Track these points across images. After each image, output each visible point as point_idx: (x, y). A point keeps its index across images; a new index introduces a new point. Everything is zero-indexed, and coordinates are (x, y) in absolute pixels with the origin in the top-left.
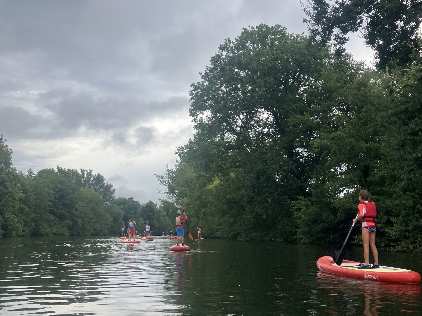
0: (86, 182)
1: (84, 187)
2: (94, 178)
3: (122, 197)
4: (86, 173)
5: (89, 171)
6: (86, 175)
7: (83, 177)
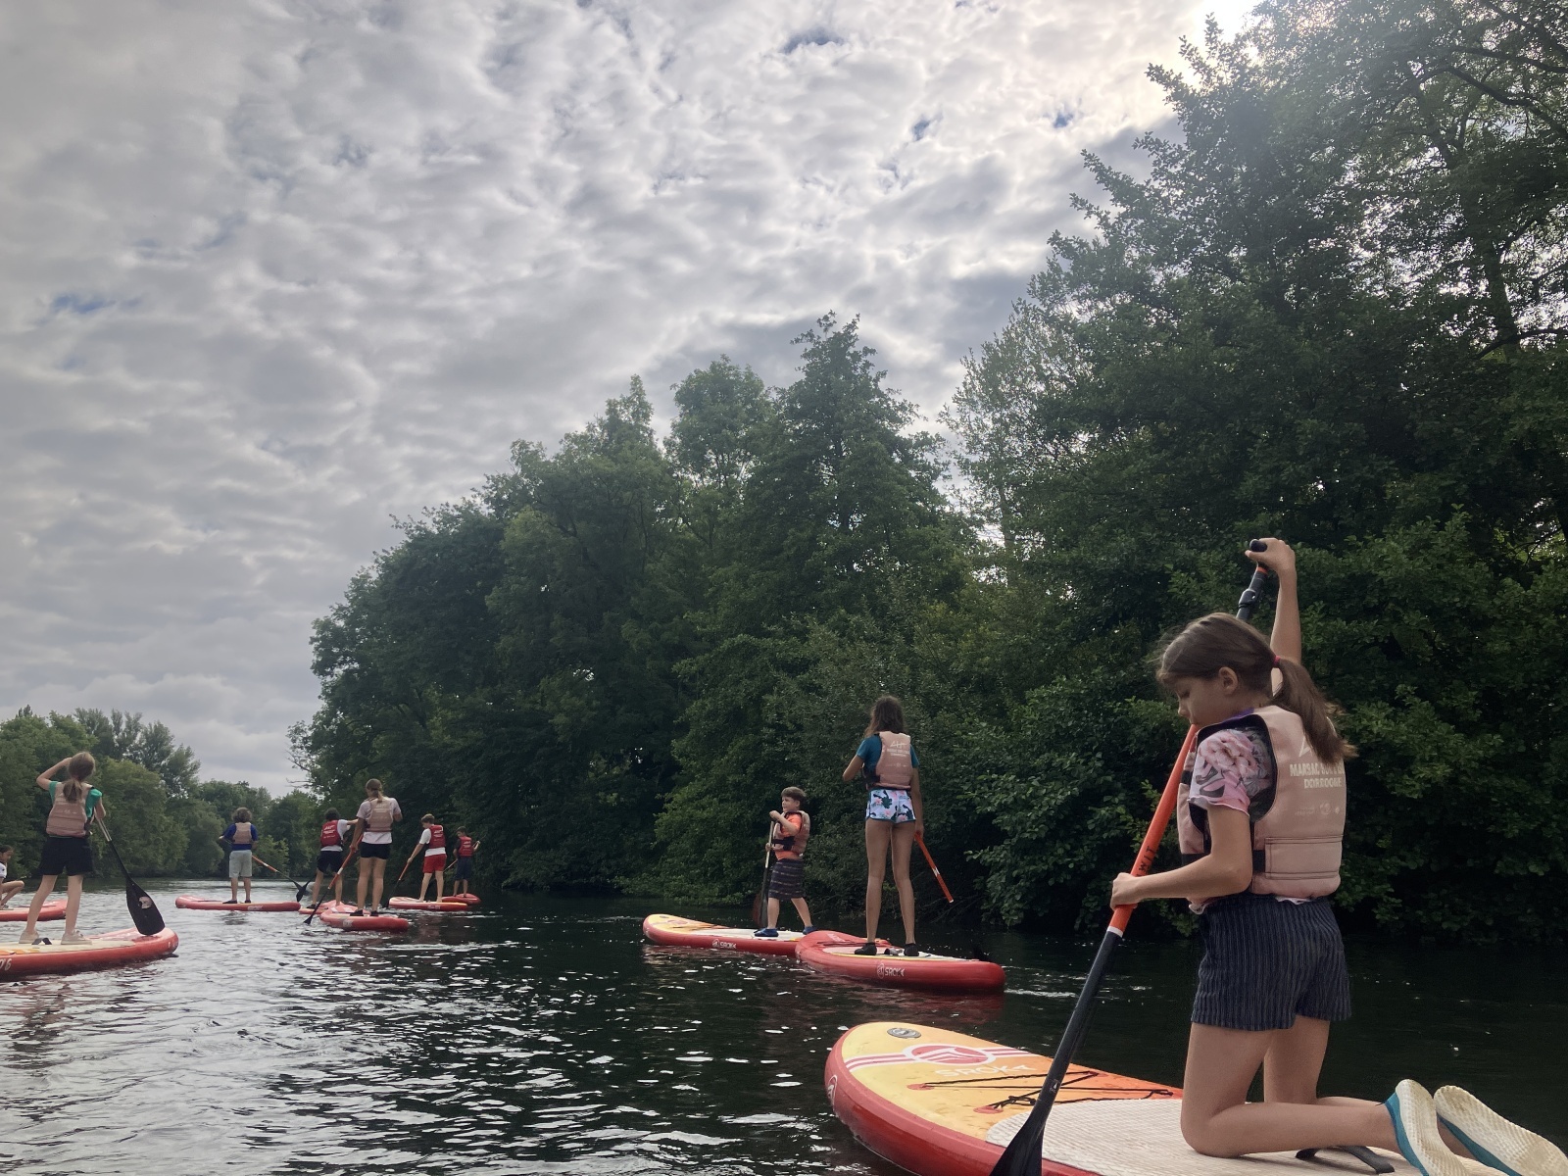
0: (124, 744)
1: (117, 756)
2: (145, 734)
3: (218, 780)
4: (124, 719)
5: (132, 716)
6: (123, 727)
7: (117, 730)
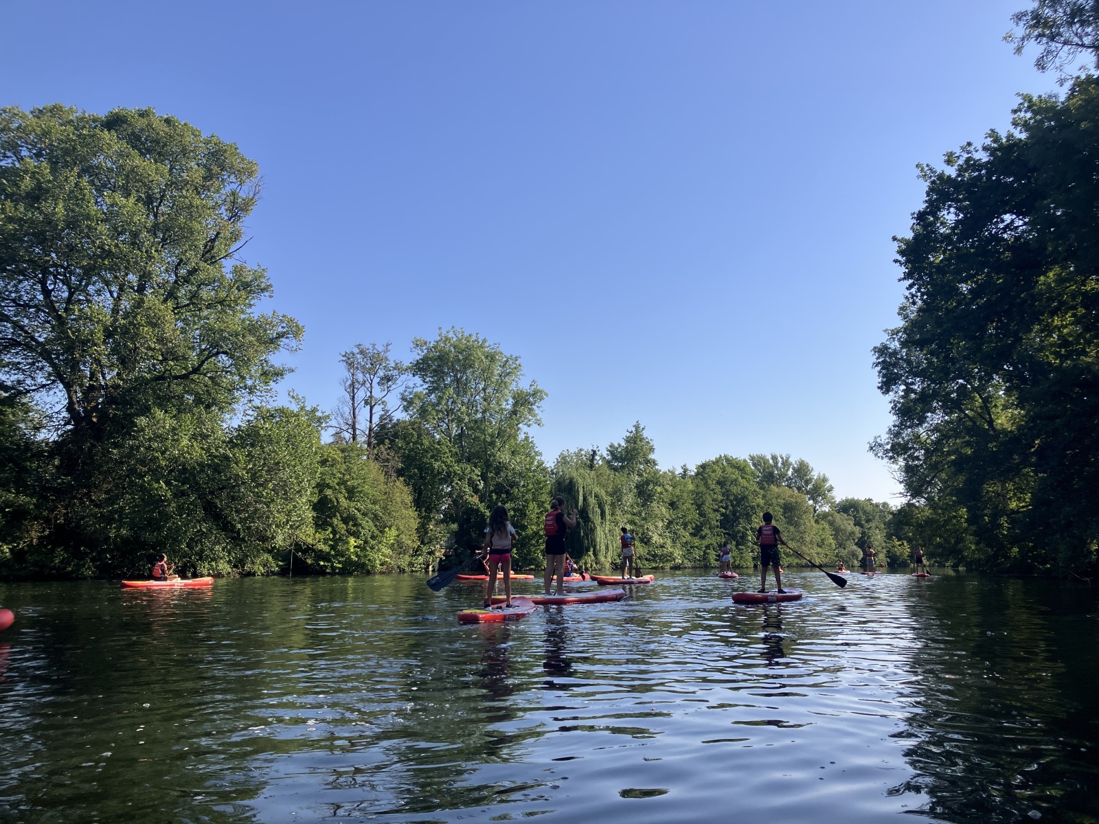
0: (782, 476)
1: (778, 484)
3: (850, 498)
4: (779, 458)
5: (784, 457)
6: (780, 465)
7: (776, 467)
